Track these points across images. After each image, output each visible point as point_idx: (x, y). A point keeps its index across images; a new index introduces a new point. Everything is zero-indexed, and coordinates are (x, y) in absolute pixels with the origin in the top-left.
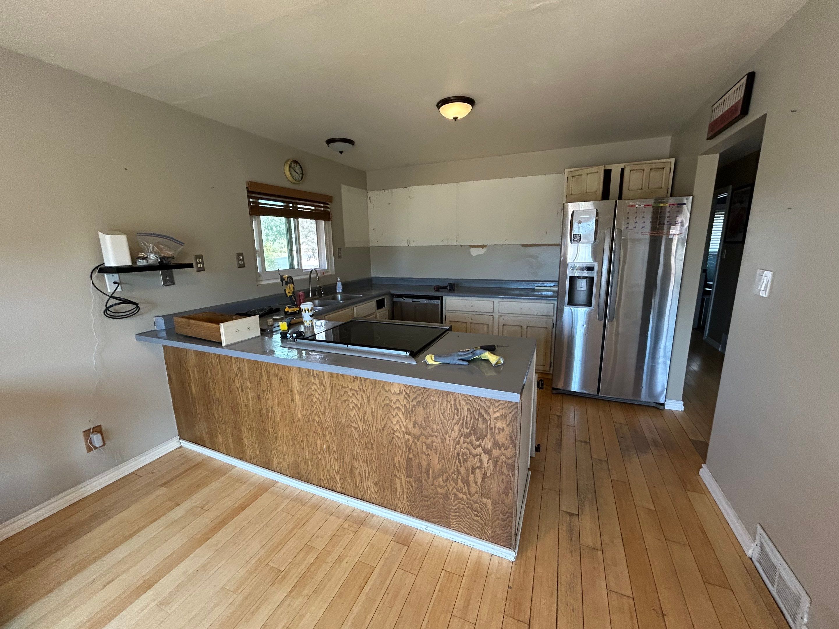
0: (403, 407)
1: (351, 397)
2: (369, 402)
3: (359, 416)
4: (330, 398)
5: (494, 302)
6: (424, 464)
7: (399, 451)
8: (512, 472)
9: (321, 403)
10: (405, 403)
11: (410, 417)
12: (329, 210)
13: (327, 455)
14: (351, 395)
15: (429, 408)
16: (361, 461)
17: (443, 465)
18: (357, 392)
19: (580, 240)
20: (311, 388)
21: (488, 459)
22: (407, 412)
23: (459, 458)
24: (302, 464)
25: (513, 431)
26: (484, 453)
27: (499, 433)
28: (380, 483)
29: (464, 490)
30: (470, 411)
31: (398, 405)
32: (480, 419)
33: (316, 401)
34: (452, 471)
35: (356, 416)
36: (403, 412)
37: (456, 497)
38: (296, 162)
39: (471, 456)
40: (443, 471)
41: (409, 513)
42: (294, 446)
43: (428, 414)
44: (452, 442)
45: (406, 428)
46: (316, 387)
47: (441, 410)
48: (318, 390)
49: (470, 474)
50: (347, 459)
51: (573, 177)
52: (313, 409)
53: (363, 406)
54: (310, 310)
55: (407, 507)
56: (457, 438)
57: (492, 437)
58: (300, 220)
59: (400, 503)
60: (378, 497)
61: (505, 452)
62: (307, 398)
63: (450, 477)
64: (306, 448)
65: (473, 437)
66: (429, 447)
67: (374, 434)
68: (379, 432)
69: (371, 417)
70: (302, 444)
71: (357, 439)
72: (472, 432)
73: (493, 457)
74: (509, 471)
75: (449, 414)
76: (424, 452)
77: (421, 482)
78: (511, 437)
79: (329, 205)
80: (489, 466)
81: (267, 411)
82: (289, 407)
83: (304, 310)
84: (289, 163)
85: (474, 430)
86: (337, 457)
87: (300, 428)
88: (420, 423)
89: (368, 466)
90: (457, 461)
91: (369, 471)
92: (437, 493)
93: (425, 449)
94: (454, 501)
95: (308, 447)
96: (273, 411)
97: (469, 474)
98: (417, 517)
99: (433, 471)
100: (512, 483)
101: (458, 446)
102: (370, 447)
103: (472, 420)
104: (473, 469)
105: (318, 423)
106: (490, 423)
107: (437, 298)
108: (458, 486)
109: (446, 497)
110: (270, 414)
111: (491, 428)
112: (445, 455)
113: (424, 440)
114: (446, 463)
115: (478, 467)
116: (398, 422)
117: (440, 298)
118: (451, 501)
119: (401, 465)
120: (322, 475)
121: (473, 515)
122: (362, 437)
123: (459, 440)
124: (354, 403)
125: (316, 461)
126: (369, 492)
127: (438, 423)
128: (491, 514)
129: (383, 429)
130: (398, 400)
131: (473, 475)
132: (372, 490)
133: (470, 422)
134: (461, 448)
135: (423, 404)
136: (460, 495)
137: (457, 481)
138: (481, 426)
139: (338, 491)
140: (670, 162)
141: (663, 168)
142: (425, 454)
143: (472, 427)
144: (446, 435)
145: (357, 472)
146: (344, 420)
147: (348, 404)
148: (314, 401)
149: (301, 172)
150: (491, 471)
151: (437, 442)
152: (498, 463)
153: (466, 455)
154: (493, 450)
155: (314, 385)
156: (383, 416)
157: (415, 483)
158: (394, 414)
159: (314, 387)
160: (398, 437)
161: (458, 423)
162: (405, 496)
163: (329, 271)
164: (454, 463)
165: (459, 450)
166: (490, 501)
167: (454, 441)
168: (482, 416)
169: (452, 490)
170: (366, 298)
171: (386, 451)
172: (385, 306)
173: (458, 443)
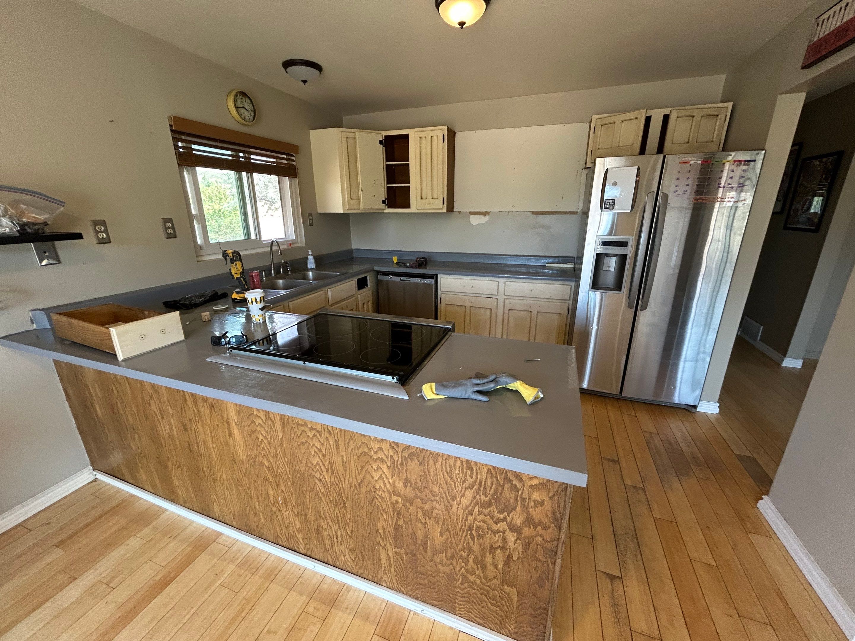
0: (388, 458)
1: (312, 439)
2: (338, 448)
3: (324, 465)
4: (282, 438)
5: (498, 282)
6: (420, 534)
7: (384, 514)
8: (551, 559)
9: (269, 444)
10: (391, 453)
11: (399, 473)
12: (294, 163)
13: (283, 508)
14: (311, 436)
16: (330, 521)
17: (447, 539)
18: (319, 433)
19: (614, 207)
20: (253, 422)
21: (515, 538)
22: (394, 466)
23: (471, 532)
24: (251, 516)
25: (559, 507)
26: (510, 529)
27: (536, 506)
28: (358, 551)
29: (477, 573)
30: (492, 474)
31: (380, 455)
32: (506, 485)
33: (262, 440)
34: (460, 547)
35: (320, 465)
36: (389, 465)
37: (465, 579)
38: (243, 94)
39: (490, 532)
40: (445, 547)
41: (398, 590)
42: (238, 491)
43: (426, 471)
44: (461, 512)
45: (394, 486)
46: (261, 422)
47: (446, 468)
48: (263, 425)
49: (488, 553)
50: (311, 517)
51: (602, 126)
52: (259, 450)
53: (330, 452)
54: (258, 300)
55: (395, 583)
56: (469, 506)
57: (523, 511)
58: (255, 175)
59: (385, 576)
60: (356, 565)
61: (543, 532)
62: (250, 435)
63: (457, 554)
64: (254, 497)
65: (493, 508)
66: (427, 514)
67: (346, 490)
68: (353, 488)
69: (342, 468)
70: (249, 492)
71: (322, 493)
72: (493, 501)
73: (522, 536)
74: (546, 558)
75: (459, 474)
76: (419, 519)
77: (415, 555)
78: (554, 515)
79: (294, 156)
80: (517, 548)
81: (198, 446)
82: (227, 444)
83: (250, 301)
84: (233, 94)
85: (496, 498)
86: (298, 513)
87: (244, 471)
88: (413, 483)
89: (339, 528)
90: (469, 536)
91: (341, 535)
92: (438, 571)
93: (420, 515)
94: (462, 584)
95: (257, 496)
96: (206, 446)
97: (485, 554)
98: (410, 596)
99: (433, 545)
100: (551, 573)
101: (470, 518)
102: (342, 505)
103: (494, 486)
105: (268, 468)
106: (522, 493)
107: (431, 277)
108: (469, 567)
109: (451, 577)
110: (202, 450)
111: (523, 500)
112: (450, 527)
114: (452, 536)
115: (499, 547)
116: (381, 477)
117: (435, 277)
118: (459, 583)
119: (387, 532)
120: (278, 532)
121: (489, 604)
122: (330, 492)
123: (473, 510)
124: (316, 447)
125: (270, 514)
126: (343, 558)
127: (441, 485)
128: (515, 606)
129: (359, 485)
130: (380, 449)
131: (491, 556)
132: (347, 556)
133: (491, 488)
134: (475, 519)
135: (418, 457)
136: (472, 578)
137: (468, 560)
138: (508, 495)
139: (301, 551)
140: (727, 107)
141: (717, 116)
142: (421, 522)
143: (493, 495)
144: (453, 501)
145: (325, 533)
146: (303, 469)
147: (308, 448)
148: (260, 440)
149: (253, 109)
150: (519, 554)
151: (439, 509)
152: (531, 545)
153: (483, 530)
154: (524, 528)
155: (258, 419)
156: (359, 469)
157: (406, 555)
158: (375, 467)
159: (258, 421)
160: (381, 496)
161: (471, 487)
162: (393, 570)
163: (298, 243)
164: (463, 538)
165: (472, 522)
166: (515, 590)
167: (464, 511)
168: (510, 481)
169: (459, 571)
170: (344, 277)
171: (364, 512)
172: (367, 286)
173: (471, 513)
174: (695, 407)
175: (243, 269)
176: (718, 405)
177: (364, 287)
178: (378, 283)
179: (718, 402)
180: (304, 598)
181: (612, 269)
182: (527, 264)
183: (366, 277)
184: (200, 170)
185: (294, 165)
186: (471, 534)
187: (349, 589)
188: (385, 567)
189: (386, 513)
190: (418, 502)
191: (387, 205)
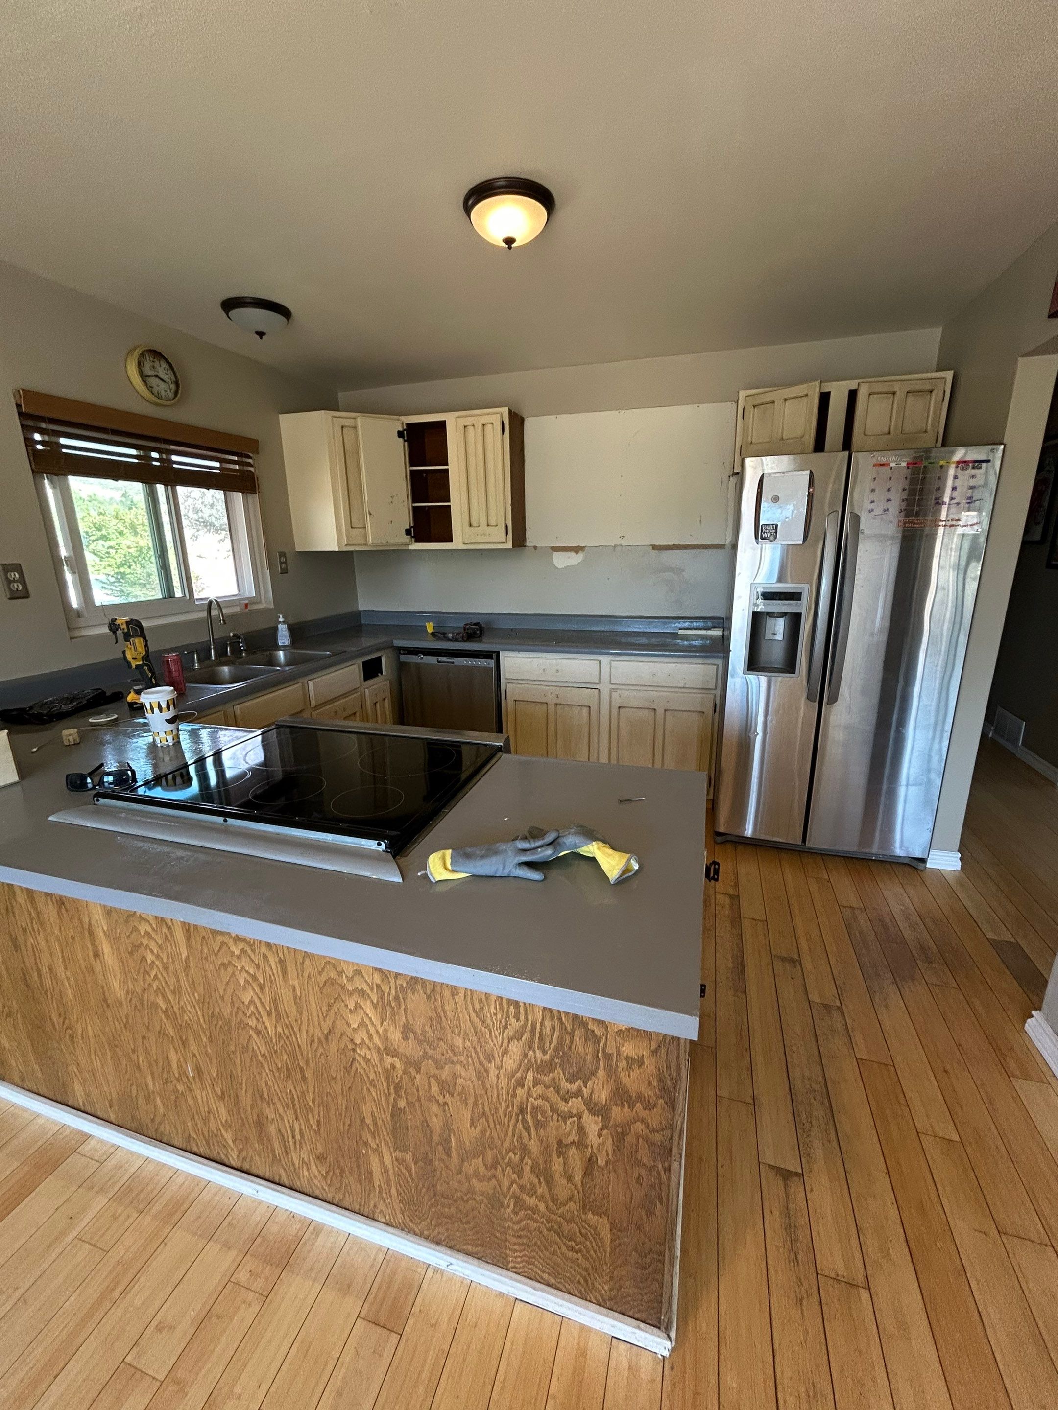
0: (372, 989)
1: (239, 957)
2: (284, 973)
3: (262, 1003)
4: (188, 957)
5: (600, 663)
6: (436, 1123)
7: (372, 1090)
8: (663, 1163)
9: (166, 968)
10: (378, 979)
11: (393, 1014)
12: (251, 469)
13: (196, 1087)
14: (237, 952)
15: (442, 997)
16: (279, 1106)
17: (483, 1132)
18: (251, 946)
19: (776, 538)
20: (135, 929)
21: (600, 1126)
22: (384, 1004)
23: (523, 1118)
24: (141, 1101)
25: (669, 1067)
26: (588, 1110)
27: (630, 1068)
28: (330, 1158)
29: (539, 1191)
31: (359, 984)
32: (577, 1032)
33: (153, 962)
34: (507, 1144)
35: (255, 1004)
36: (375, 1001)
37: (519, 1204)
38: (156, 354)
39: (555, 1116)
40: (482, 1146)
41: (405, 1228)
43: (440, 1010)
44: (503, 1082)
45: (386, 1039)
46: (149, 930)
47: (473, 1004)
48: (153, 934)
49: (555, 1156)
50: (246, 1099)
51: (754, 407)
52: (149, 980)
53: (271, 981)
54: (164, 705)
55: (400, 1216)
56: (517, 1072)
57: (610, 1076)
58: (181, 490)
59: (382, 1204)
60: (330, 1186)
61: (644, 1114)
62: (131, 953)
63: (503, 1159)
64: (145, 1067)
65: (558, 1073)
66: (446, 1087)
67: (304, 1047)
68: (316, 1045)
69: (294, 1009)
70: (134, 1057)
71: (263, 1055)
72: (557, 1061)
73: (612, 1123)
74: (655, 1161)
75: (495, 1014)
76: (434, 1097)
77: (431, 1162)
78: (661, 1080)
79: (250, 457)
80: (604, 1143)
81: (40, 976)
82: (91, 970)
83: (148, 708)
84: (137, 353)
85: (563, 1056)
86: (223, 1093)
87: (125, 1020)
88: (419, 1032)
89: (297, 1119)
90: (520, 1125)
91: (301, 1130)
92: (471, 1191)
93: (435, 1089)
94: (515, 1213)
95: (150, 1065)
96: (54, 977)
97: (551, 1156)
98: (426, 1238)
99: (461, 1143)
100: (664, 1187)
101: (519, 1091)
102: (299, 1076)
103: (557, 1034)
105: (166, 1012)
106: (605, 1044)
107: (487, 655)
108: (525, 1181)
109: (495, 1201)
110: (48, 983)
111: (608, 1057)
112: (487, 1109)
113: (433, 1071)
114: (492, 1125)
115: (573, 1142)
116: (362, 1024)
117: (494, 656)
119: (380, 1122)
120: (190, 1128)
121: (564, 1248)
122: (276, 1052)
123: (523, 1078)
124: (247, 972)
125: (173, 1097)
126: (306, 1173)
127: (466, 1034)
128: (608, 1250)
129: (327, 1038)
130: (358, 972)
131: (561, 1159)
132: (314, 1167)
133: (552, 1038)
134: (529, 1095)
136: (531, 1201)
137: (522, 1168)
138: (581, 1049)
139: (233, 1163)
140: (945, 379)
141: (931, 392)
142: (437, 1101)
143: (556, 1050)
144: (490, 1062)
145: (272, 1129)
146: (227, 1011)
147: (233, 973)
148: (149, 961)
149: (174, 379)
150: (608, 1155)
151: (466, 1077)
152: (628, 1139)
153: (543, 1113)
154: (614, 1108)
155: (143, 923)
156: (325, 1009)
157: (415, 1164)
158: (352, 1006)
159: (143, 928)
160: (365, 1058)
161: (518, 1037)
162: (394, 1192)
163: (260, 602)
164: (511, 1128)
165: (525, 1099)
166: (606, 1222)
167: (510, 1079)
168: (584, 1025)
169: (509, 1188)
170: (339, 659)
171: (338, 1087)
172: (382, 674)
173: (520, 1083)
174: (923, 861)
175: (147, 651)
176: (960, 855)
177: (376, 676)
178: (401, 668)
179: (958, 851)
180: (233, 1253)
181: (779, 637)
182: (647, 630)
183: (379, 659)
184: (76, 483)
185: (251, 472)
186: (524, 1121)
187: (318, 1229)
188: (380, 1186)
189: (375, 1086)
190: (429, 1066)
191: (412, 537)
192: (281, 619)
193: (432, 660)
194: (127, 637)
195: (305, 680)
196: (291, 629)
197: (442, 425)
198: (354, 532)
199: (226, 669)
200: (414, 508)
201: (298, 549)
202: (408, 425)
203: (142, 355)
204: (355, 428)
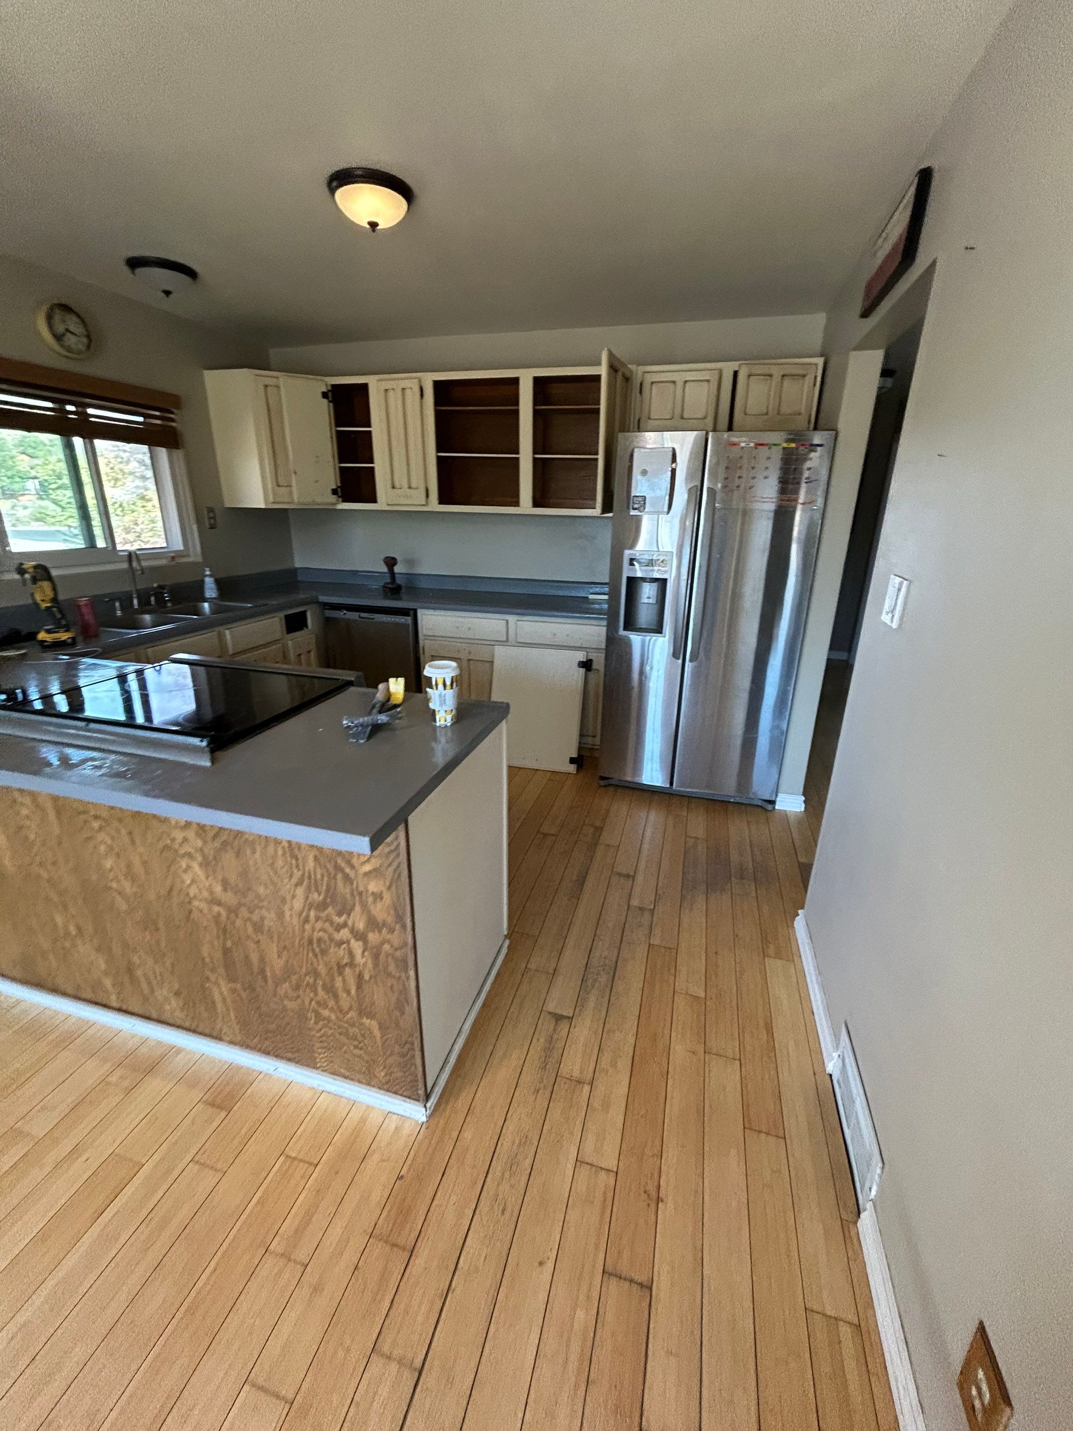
0: (196, 852)
2: (133, 842)
3: (120, 869)
4: (60, 834)
5: (507, 622)
6: (254, 958)
7: (207, 934)
8: (405, 972)
10: (200, 843)
11: (214, 871)
12: (174, 424)
13: (79, 942)
14: (97, 828)
16: (142, 954)
17: (287, 961)
19: (644, 508)
21: (362, 949)
22: (206, 863)
23: (312, 948)
24: (38, 959)
25: (398, 899)
26: (355, 937)
27: (375, 901)
28: (184, 993)
29: (330, 1005)
31: (187, 848)
32: (338, 876)
34: (304, 970)
36: (200, 862)
37: (318, 1016)
38: (66, 308)
39: (333, 944)
40: (288, 971)
41: (245, 1045)
43: (245, 866)
44: (295, 921)
45: (211, 893)
46: (28, 812)
47: (266, 859)
48: (32, 817)
49: (336, 974)
50: (117, 950)
51: (653, 383)
53: (124, 851)
55: (239, 1035)
56: (303, 911)
57: (363, 909)
59: (225, 1026)
60: (187, 1016)
61: (388, 936)
63: (303, 982)
65: (330, 910)
66: (258, 928)
67: (154, 904)
68: (162, 900)
69: (143, 872)
71: (125, 913)
72: (328, 900)
73: (369, 945)
74: (399, 971)
75: (283, 867)
76: (250, 936)
77: (254, 990)
78: (396, 910)
79: (172, 413)
80: (366, 962)
84: (45, 307)
85: (332, 897)
86: (99, 947)
88: (234, 884)
89: (156, 963)
90: (311, 955)
92: (284, 1009)
93: (250, 930)
94: (316, 1023)
95: (42, 928)
97: (334, 976)
98: (259, 1050)
99: (273, 972)
100: (409, 992)
101: (307, 927)
102: (153, 928)
103: (326, 879)
104: (340, 968)
106: (357, 884)
107: (404, 612)
108: (319, 998)
109: (302, 1015)
111: (360, 894)
112: (287, 943)
113: (247, 915)
114: (292, 957)
115: (346, 964)
116: (193, 881)
117: (412, 613)
118: (312, 1022)
119: (215, 961)
120: (79, 978)
121: (351, 1047)
122: (134, 908)
123: (308, 916)
124: (105, 844)
125: (62, 954)
126: (168, 1008)
127: (265, 884)
128: (380, 1045)
129: (169, 895)
130: (185, 840)
131: (340, 978)
132: (173, 1002)
133: (322, 883)
134: (313, 930)
135: (232, 847)
136: (325, 1013)
137: (316, 988)
138: (342, 890)
139: (115, 1006)
140: (816, 365)
141: (804, 376)
142: (253, 940)
143: (327, 892)
144: (284, 905)
145: (139, 973)
146: (94, 877)
147: (96, 846)
149: (86, 334)
150: (370, 971)
151: (270, 917)
152: (381, 957)
153: (324, 943)
154: (369, 934)
156: (165, 870)
157: (244, 992)
158: (184, 865)
159: (25, 812)
160: (198, 908)
161: (299, 884)
162: (232, 1015)
163: (187, 556)
164: (305, 956)
165: (311, 933)
166: (376, 1023)
167: (299, 919)
168: (342, 870)
169: (310, 1005)
170: (261, 612)
171: (182, 934)
172: (307, 627)
173: (307, 920)
174: (773, 802)
175: (55, 594)
176: (803, 799)
177: (300, 629)
178: (328, 622)
179: (803, 795)
181: (653, 600)
182: (562, 594)
185: (173, 427)
186: (313, 950)
187: (179, 1051)
188: (222, 1012)
189: (208, 931)
190: (244, 912)
191: (339, 497)
192: (208, 573)
193: (354, 616)
194: (35, 580)
195: (221, 629)
196: (219, 583)
197: (364, 387)
198: (282, 489)
199: (147, 618)
200: (341, 468)
201: (228, 505)
202: (333, 386)
203: (52, 309)
204: (278, 387)
